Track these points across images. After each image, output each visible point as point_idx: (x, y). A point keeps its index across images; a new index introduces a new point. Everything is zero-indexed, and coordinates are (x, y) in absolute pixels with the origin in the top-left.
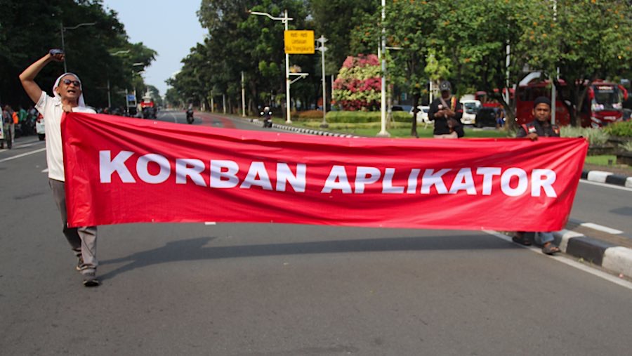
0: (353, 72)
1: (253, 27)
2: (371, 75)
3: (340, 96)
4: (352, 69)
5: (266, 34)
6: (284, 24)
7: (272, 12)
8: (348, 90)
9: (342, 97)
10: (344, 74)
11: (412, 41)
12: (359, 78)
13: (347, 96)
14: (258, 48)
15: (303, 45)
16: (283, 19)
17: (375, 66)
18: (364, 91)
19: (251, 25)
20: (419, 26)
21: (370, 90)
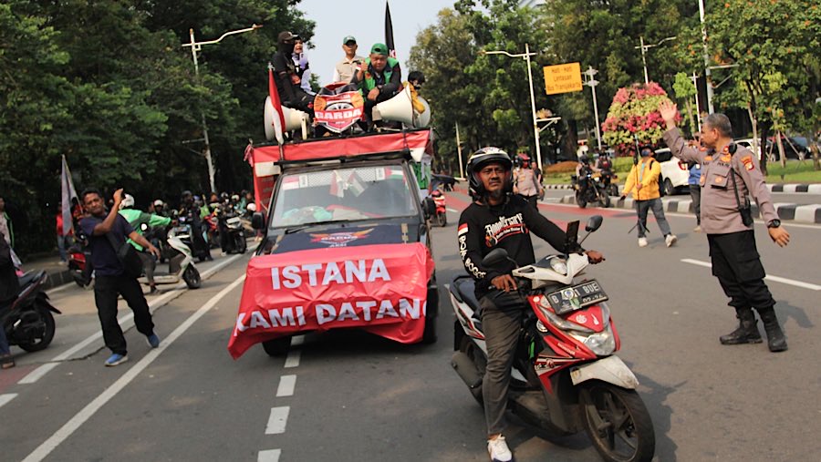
0: (629, 108)
1: (484, 70)
2: (653, 108)
3: (615, 139)
4: (628, 104)
5: (502, 76)
6: (526, 61)
7: (507, 48)
8: (625, 131)
9: (617, 140)
10: (618, 112)
11: (757, 53)
12: (639, 113)
13: (624, 139)
14: (492, 94)
15: (568, 82)
16: (524, 55)
17: (657, 97)
18: (647, 130)
19: (481, 68)
20: (766, 33)
21: (655, 128)
